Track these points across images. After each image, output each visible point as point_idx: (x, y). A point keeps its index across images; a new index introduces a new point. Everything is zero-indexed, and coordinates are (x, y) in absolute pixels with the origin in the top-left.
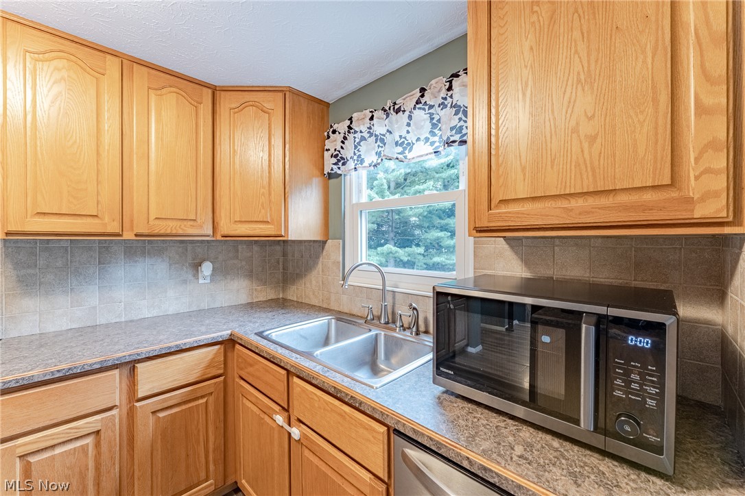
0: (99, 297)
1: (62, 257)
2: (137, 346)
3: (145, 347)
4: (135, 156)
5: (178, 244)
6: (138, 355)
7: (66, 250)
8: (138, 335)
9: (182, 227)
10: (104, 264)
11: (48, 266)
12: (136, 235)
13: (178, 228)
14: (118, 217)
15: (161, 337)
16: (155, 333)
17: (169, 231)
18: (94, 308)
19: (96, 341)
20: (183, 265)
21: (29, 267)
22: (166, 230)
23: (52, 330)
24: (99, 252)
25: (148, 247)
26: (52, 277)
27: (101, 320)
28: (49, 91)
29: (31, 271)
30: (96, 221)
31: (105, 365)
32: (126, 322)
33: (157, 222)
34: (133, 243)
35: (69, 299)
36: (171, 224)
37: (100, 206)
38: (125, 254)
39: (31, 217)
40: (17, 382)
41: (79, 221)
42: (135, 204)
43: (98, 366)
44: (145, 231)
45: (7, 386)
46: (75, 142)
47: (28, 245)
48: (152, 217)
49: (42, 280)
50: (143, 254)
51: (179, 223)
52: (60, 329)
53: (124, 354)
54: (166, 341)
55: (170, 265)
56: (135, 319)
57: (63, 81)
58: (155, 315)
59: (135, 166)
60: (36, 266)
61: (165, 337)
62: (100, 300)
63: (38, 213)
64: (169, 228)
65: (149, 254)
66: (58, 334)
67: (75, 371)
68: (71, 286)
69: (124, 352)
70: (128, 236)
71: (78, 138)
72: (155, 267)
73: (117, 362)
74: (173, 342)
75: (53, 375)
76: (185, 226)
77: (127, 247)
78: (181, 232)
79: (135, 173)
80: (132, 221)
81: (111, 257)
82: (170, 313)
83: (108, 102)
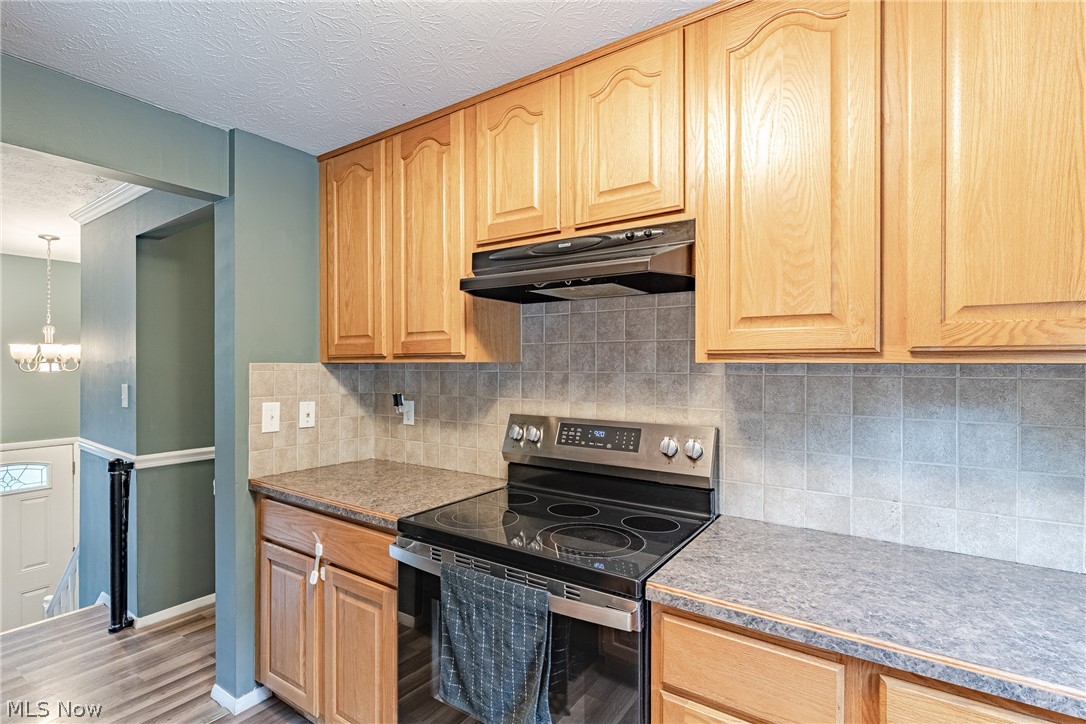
0: (854, 481)
1: (796, 395)
2: (889, 628)
3: (907, 643)
4: (910, 164)
5: (1052, 376)
6: (887, 655)
7: (801, 383)
8: (911, 596)
9: (1050, 325)
10: (863, 413)
11: (775, 408)
12: (914, 353)
13: (1032, 329)
14: (872, 313)
15: (964, 631)
16: (953, 608)
17: (1002, 341)
18: (846, 499)
19: (824, 576)
20: (1069, 435)
21: (752, 409)
22: (994, 337)
23: (781, 521)
24: (854, 389)
25: (960, 380)
26: (782, 429)
27: (858, 530)
28: (757, 102)
29: (754, 416)
30: (830, 326)
31: (813, 642)
32: (907, 548)
33: (968, 318)
34: (923, 371)
35: (805, 472)
36: (1009, 319)
37: (836, 293)
38: (906, 396)
39: (735, 327)
40: (686, 605)
41: (799, 328)
42: (910, 278)
43: (799, 639)
44: (936, 342)
45: (674, 604)
46: (795, 176)
47: (751, 373)
48: (954, 304)
49: (769, 432)
50: (948, 397)
51: (1036, 317)
52: (791, 524)
53: (854, 637)
54: (969, 649)
55: (1025, 432)
56: (928, 546)
57: (777, 70)
58: (979, 552)
59: (910, 189)
60: (760, 408)
61: (975, 635)
62: (855, 487)
63: (743, 318)
64: (1006, 332)
65: (964, 398)
66: (787, 533)
67: (761, 627)
68: (808, 449)
69: (854, 631)
70: (896, 354)
71: (799, 168)
72: (979, 433)
73: (837, 649)
74: (989, 663)
75: (729, 617)
76: (1059, 323)
77: (910, 380)
78: (1042, 340)
79: (910, 203)
80: (903, 320)
81: (877, 401)
82: (1023, 559)
83: (852, 67)
